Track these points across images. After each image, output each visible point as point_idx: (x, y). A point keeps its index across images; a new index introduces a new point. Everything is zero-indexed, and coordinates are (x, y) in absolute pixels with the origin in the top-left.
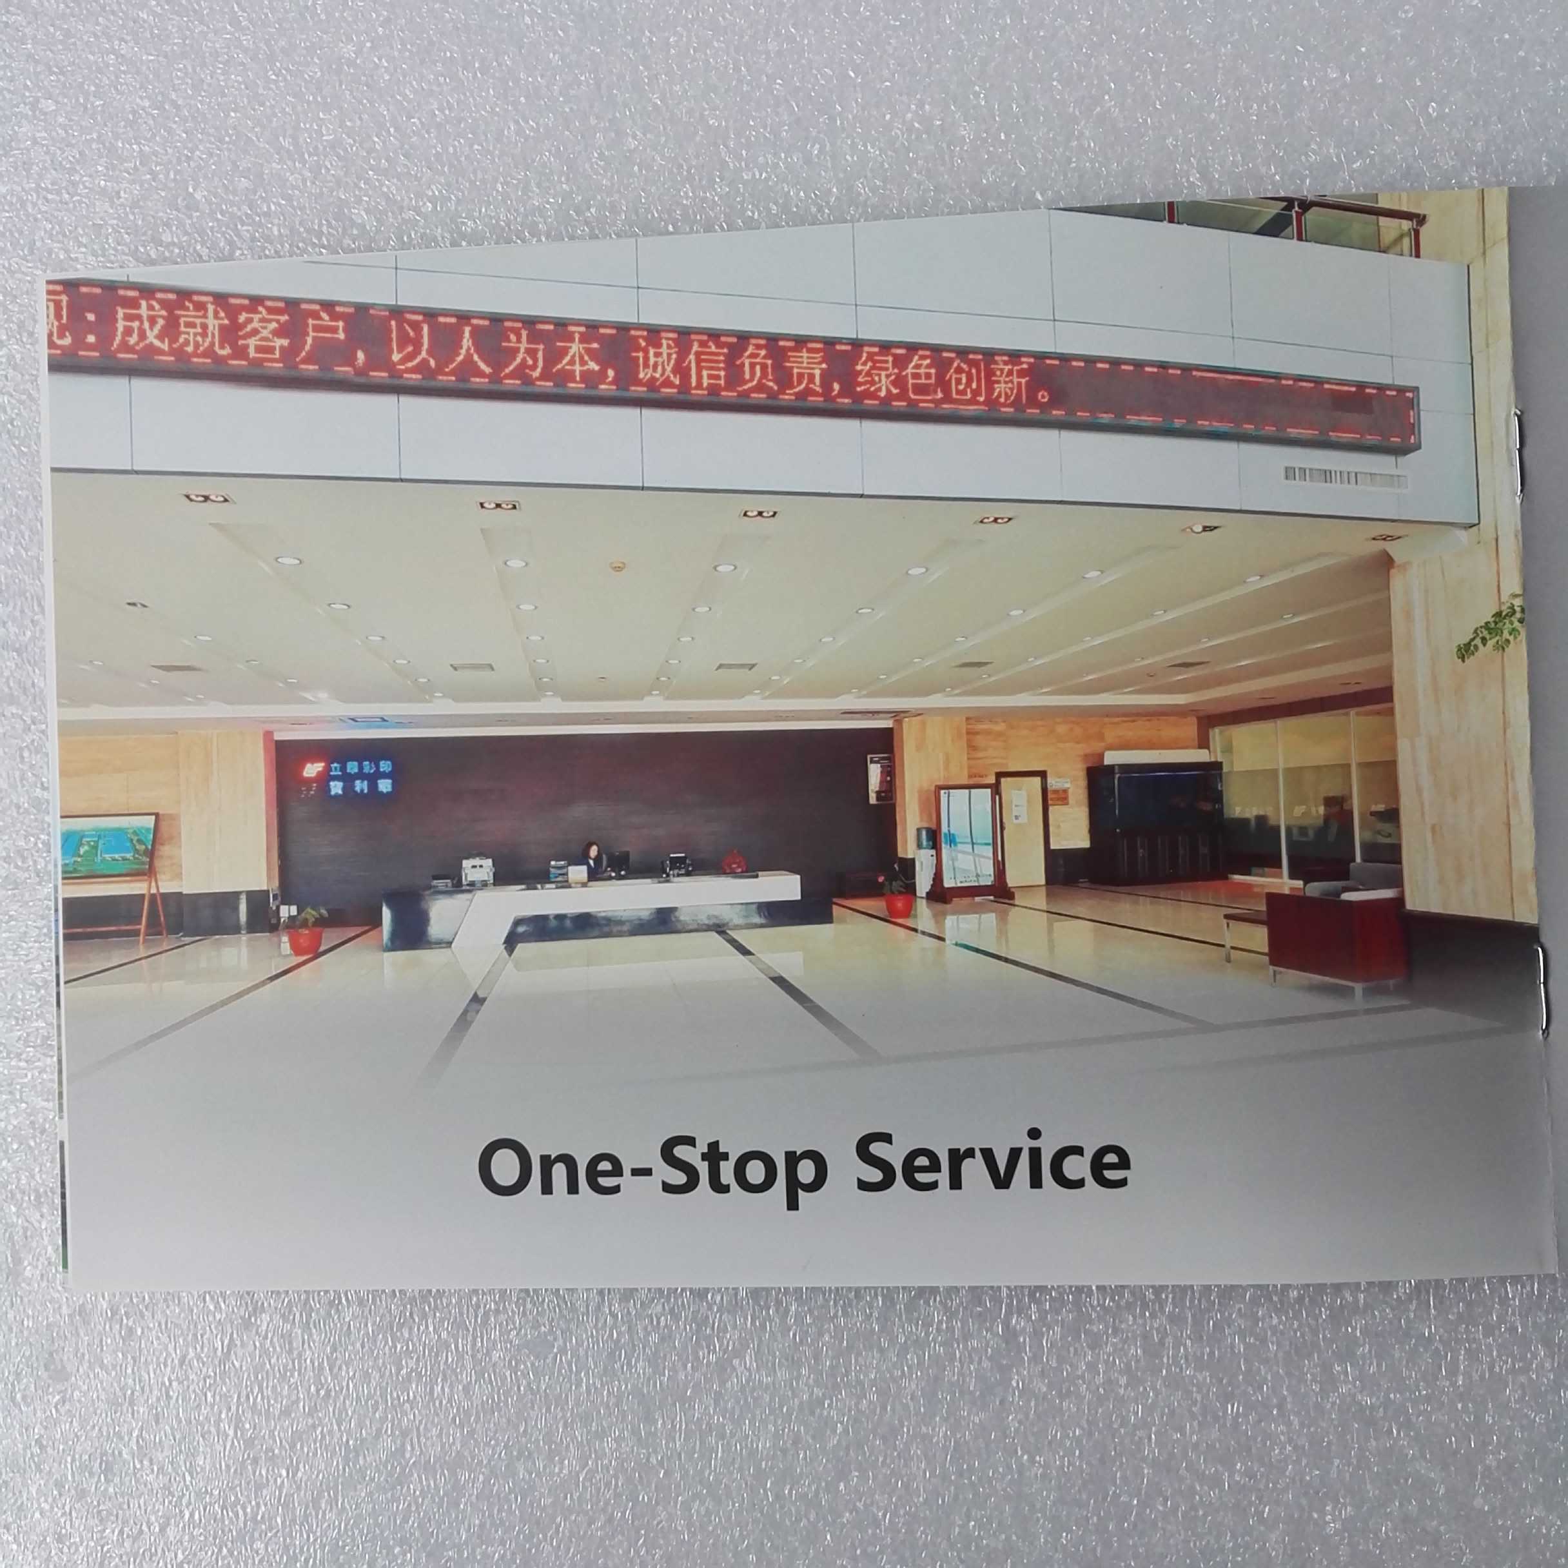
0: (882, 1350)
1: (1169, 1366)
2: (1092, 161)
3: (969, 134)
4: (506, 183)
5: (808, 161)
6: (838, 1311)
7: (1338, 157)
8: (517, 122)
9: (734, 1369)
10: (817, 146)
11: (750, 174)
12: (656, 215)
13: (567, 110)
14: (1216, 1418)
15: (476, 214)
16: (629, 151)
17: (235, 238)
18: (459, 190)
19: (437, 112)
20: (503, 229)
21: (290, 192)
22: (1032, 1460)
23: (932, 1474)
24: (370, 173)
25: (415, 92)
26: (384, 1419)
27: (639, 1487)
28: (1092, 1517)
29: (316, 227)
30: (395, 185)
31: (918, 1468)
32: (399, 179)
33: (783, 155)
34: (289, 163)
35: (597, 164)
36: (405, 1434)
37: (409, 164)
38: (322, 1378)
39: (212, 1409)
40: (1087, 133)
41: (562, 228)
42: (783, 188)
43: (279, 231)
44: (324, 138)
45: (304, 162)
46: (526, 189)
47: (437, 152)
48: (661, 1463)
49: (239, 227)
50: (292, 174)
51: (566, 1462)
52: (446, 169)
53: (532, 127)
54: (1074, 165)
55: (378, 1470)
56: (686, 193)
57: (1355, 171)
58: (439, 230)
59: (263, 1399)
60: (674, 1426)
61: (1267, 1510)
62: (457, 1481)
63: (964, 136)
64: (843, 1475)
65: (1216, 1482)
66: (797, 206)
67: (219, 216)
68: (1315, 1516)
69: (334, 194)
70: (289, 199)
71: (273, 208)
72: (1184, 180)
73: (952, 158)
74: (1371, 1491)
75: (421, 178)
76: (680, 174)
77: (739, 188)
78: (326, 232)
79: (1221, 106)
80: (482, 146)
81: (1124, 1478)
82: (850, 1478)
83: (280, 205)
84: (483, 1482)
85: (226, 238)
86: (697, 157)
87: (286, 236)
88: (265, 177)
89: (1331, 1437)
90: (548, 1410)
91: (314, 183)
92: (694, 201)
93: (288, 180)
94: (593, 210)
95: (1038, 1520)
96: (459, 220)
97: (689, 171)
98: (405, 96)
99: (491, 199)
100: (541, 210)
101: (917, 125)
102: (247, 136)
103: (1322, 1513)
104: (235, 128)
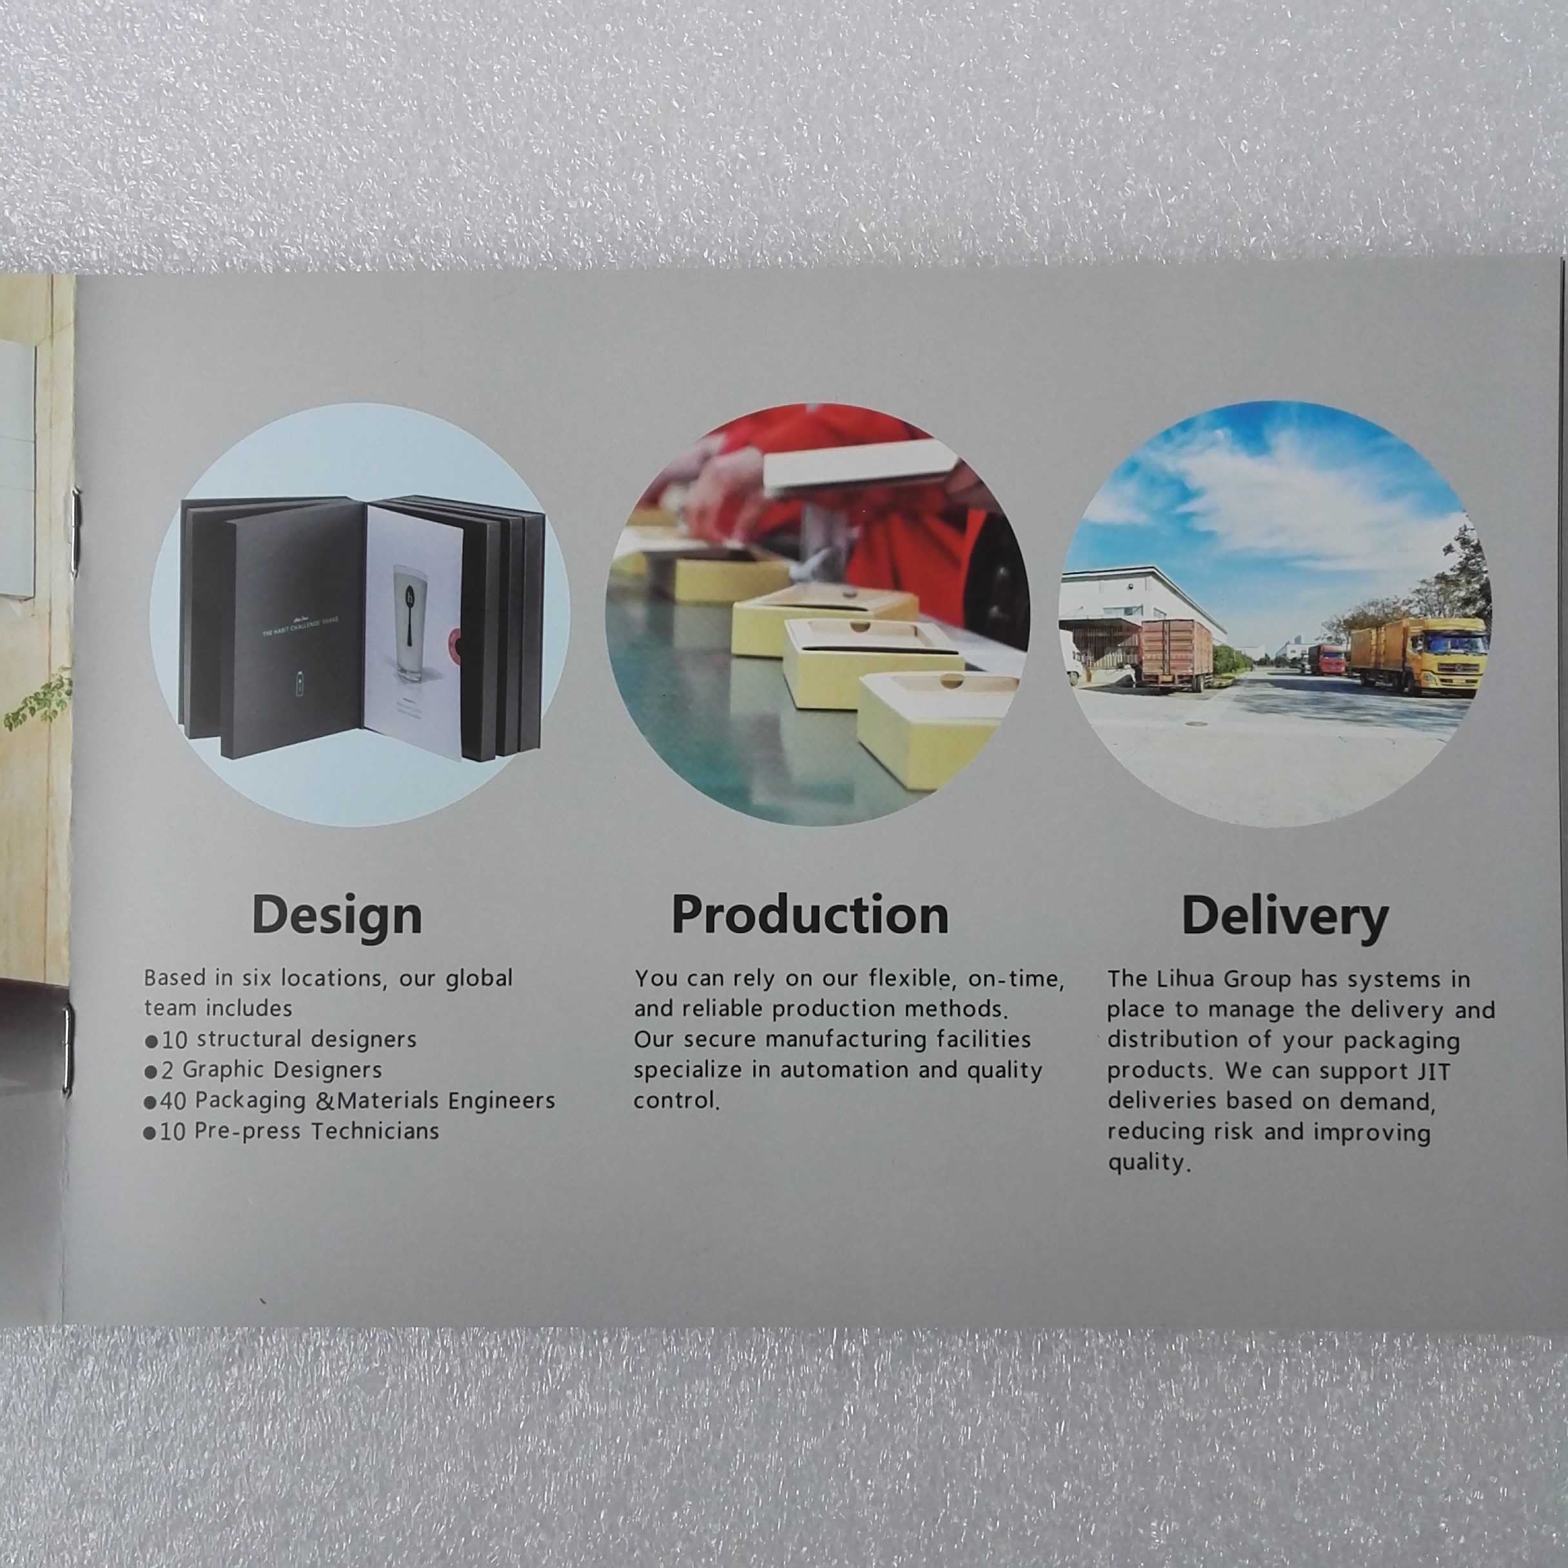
0: (715, 1378)
1: (998, 1387)
2: (914, 194)
3: (793, 166)
4: (330, 210)
5: (633, 190)
6: (670, 1340)
7: (1154, 192)
8: (340, 149)
9: (567, 1400)
10: (642, 176)
11: (576, 202)
12: (482, 243)
13: (390, 136)
14: (1044, 1437)
15: (300, 241)
16: (454, 178)
17: (53, 263)
18: (281, 215)
19: (258, 138)
20: (327, 255)
21: (109, 217)
22: (864, 1484)
23: (765, 1501)
24: (190, 198)
25: (236, 116)
26: (212, 1461)
27: (472, 1522)
28: (923, 1539)
29: (136, 253)
30: (217, 210)
31: (752, 1495)
32: (220, 204)
33: (608, 185)
34: (107, 187)
35: (422, 192)
36: (233, 1475)
37: (230, 190)
38: (150, 1419)
39: (37, 1453)
40: (909, 166)
41: (387, 255)
42: (608, 218)
43: (98, 256)
44: (145, 162)
45: (122, 186)
46: (350, 217)
47: (258, 177)
48: (494, 1498)
49: (57, 251)
50: (112, 198)
51: (398, 1499)
52: (268, 195)
53: (355, 153)
54: (897, 197)
55: (206, 1511)
56: (511, 221)
57: (1171, 206)
58: (262, 257)
59: (88, 1441)
60: (506, 1461)
61: (1093, 1528)
62: (288, 1521)
63: (787, 167)
64: (676, 1504)
65: (1045, 1501)
66: (623, 236)
67: (37, 241)
68: (1141, 1531)
69: (154, 219)
70: (108, 223)
71: (91, 231)
72: (1004, 213)
73: (776, 188)
74: (1195, 1505)
75: (244, 202)
76: (506, 203)
77: (564, 217)
78: (145, 257)
79: (1039, 140)
80: (305, 173)
81: (954, 1501)
82: (683, 1507)
83: (98, 230)
84: (314, 1521)
85: (43, 263)
86: (522, 185)
87: (105, 261)
88: (83, 201)
89: (1156, 1454)
90: (380, 1445)
91: (133, 208)
92: (520, 229)
93: (107, 205)
94: (417, 238)
95: (870, 1544)
96: (282, 247)
97: (514, 200)
98: (225, 120)
99: (314, 225)
100: (366, 237)
101: (741, 156)
102: (63, 159)
103: (1148, 1528)
104: (51, 152)
